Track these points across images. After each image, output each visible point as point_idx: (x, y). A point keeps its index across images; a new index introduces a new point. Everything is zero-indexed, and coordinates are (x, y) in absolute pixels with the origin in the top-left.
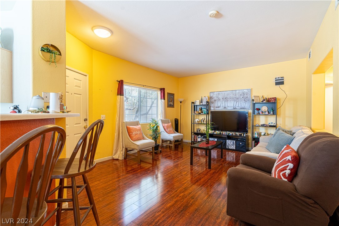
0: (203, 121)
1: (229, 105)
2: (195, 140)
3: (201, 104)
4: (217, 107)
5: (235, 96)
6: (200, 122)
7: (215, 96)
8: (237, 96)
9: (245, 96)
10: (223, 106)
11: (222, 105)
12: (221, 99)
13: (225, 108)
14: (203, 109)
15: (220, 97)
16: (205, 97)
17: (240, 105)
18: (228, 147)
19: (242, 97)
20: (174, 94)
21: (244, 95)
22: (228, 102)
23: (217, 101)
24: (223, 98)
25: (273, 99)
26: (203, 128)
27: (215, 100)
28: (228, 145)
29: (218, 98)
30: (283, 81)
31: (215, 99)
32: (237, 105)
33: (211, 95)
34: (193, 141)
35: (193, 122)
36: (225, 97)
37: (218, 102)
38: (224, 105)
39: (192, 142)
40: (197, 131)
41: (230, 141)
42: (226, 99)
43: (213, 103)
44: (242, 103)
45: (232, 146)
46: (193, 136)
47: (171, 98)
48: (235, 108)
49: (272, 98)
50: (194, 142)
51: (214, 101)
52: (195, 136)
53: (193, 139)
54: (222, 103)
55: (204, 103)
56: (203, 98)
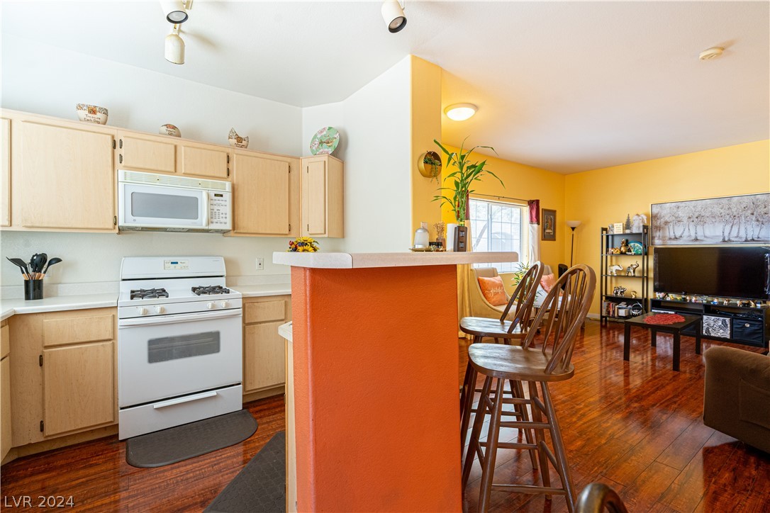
0: (632, 271)
1: (707, 233)
2: (611, 313)
3: (628, 231)
4: (673, 237)
5: (728, 212)
7: (665, 213)
8: (734, 210)
9: (761, 210)
10: (690, 236)
11: (686, 233)
12: (685, 219)
13: (696, 239)
14: (632, 244)
15: (682, 214)
16: (638, 215)
17: (742, 234)
18: (708, 330)
19: (749, 212)
20: (555, 212)
21: (756, 208)
22: (706, 225)
23: (671, 224)
24: (690, 218)
26: (634, 288)
27: (666, 223)
28: (708, 329)
29: (677, 218)
31: (667, 219)
32: (734, 233)
33: (656, 211)
34: (604, 314)
35: (604, 273)
36: (696, 215)
37: (676, 227)
38: (693, 234)
39: (602, 317)
40: (617, 293)
41: (713, 318)
42: (699, 219)
43: (659, 228)
44: (749, 227)
45: (721, 331)
46: (605, 304)
47: (549, 221)
48: (727, 239)
50: (606, 317)
51: (662, 225)
52: (609, 304)
53: (604, 310)
54: (687, 229)
55: (635, 230)
56: (633, 218)
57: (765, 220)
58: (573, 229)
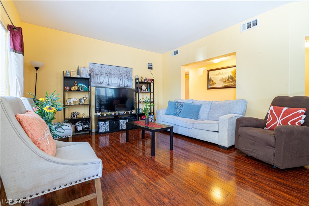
0: (83, 101)
1: (113, 82)
4: (99, 83)
5: (119, 73)
7: (96, 68)
8: (121, 72)
9: (129, 74)
10: (106, 82)
12: (104, 74)
13: (109, 85)
15: (103, 71)
16: (84, 67)
17: (123, 83)
18: (121, 127)
19: (125, 74)
21: (127, 73)
22: (112, 78)
23: (98, 75)
24: (106, 73)
25: (149, 80)
27: (96, 74)
29: (101, 72)
30: (152, 67)
31: (97, 72)
32: (121, 83)
33: (91, 67)
36: (109, 72)
37: (101, 77)
38: (107, 82)
41: (123, 121)
42: (109, 75)
43: (93, 77)
44: (125, 81)
48: (119, 85)
49: (149, 79)
51: (95, 76)
54: (105, 79)
55: (84, 76)
57: (129, 78)
58: (37, 69)
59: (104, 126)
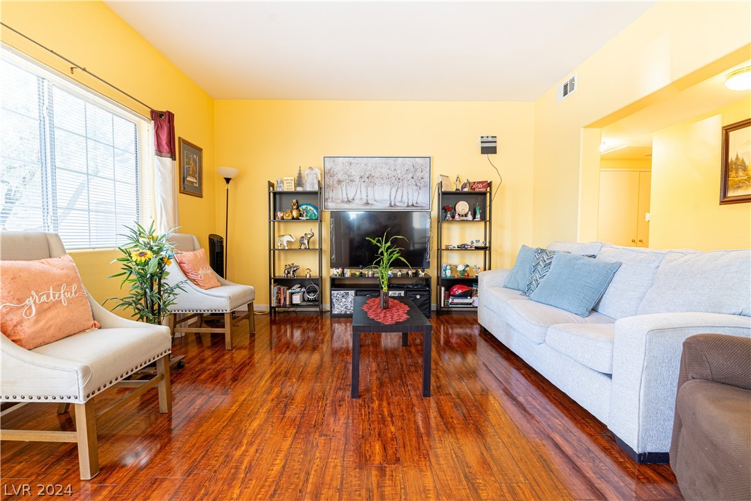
0: (306, 242)
1: (377, 197)
2: (282, 301)
3: (299, 189)
4: (346, 200)
5: (394, 173)
6: (296, 246)
7: (339, 167)
8: (399, 172)
9: (419, 174)
10: (361, 199)
11: (358, 196)
12: (357, 179)
13: (367, 203)
14: (304, 207)
15: (355, 172)
16: (311, 168)
17: (405, 199)
19: (411, 175)
20: (201, 149)
21: (416, 171)
22: (376, 187)
23: (344, 183)
24: (361, 177)
25: (480, 186)
26: (308, 265)
27: (339, 182)
29: (349, 176)
31: (340, 176)
32: (399, 198)
33: (328, 166)
34: (274, 304)
35: (272, 248)
36: (367, 176)
37: (348, 187)
38: (364, 197)
39: (271, 307)
40: (289, 273)
42: (369, 179)
43: (332, 188)
44: (410, 192)
46: (275, 289)
47: (191, 162)
48: (393, 204)
49: (479, 183)
50: (274, 308)
51: (336, 184)
52: (279, 289)
53: (274, 299)
54: (359, 191)
55: (308, 188)
56: (305, 172)
57: (421, 183)
58: (228, 180)
59: (344, 300)
